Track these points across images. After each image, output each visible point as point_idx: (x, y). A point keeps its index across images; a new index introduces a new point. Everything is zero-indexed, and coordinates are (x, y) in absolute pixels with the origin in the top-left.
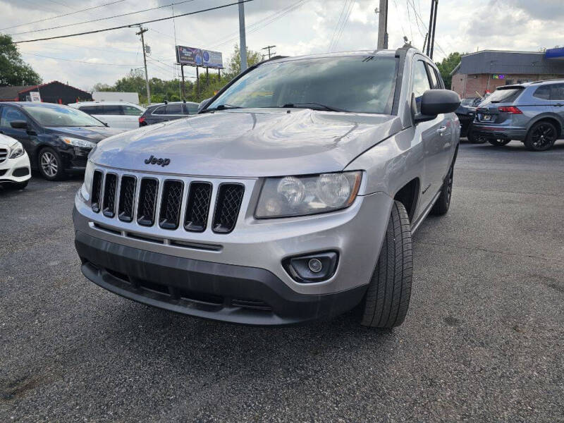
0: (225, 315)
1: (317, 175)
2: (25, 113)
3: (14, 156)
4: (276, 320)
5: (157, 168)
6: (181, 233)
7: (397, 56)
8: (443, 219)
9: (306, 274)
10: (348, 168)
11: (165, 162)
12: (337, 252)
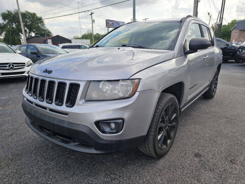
0: (72, 146)
1: (118, 80)
2: (37, 49)
3: (28, 66)
4: (93, 151)
5: (47, 74)
6: (53, 106)
7: (181, 21)
8: (211, 101)
9: (107, 129)
10: (132, 78)
11: (50, 72)
12: (123, 120)
